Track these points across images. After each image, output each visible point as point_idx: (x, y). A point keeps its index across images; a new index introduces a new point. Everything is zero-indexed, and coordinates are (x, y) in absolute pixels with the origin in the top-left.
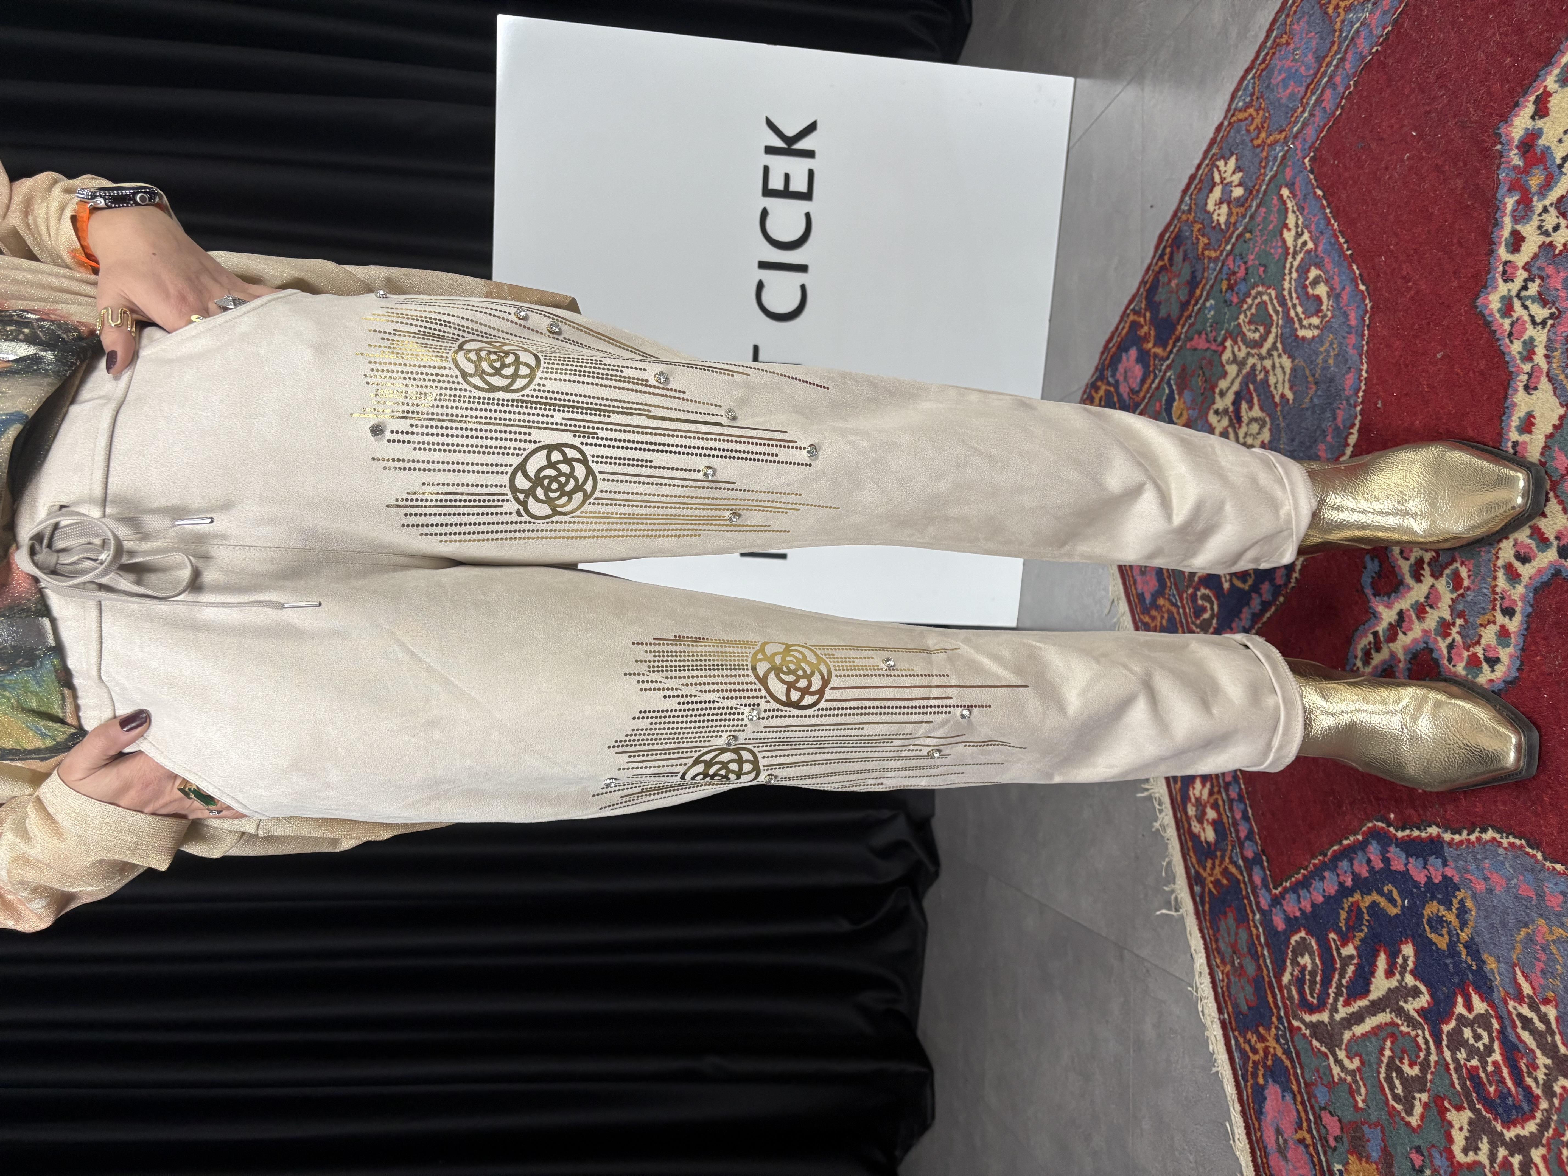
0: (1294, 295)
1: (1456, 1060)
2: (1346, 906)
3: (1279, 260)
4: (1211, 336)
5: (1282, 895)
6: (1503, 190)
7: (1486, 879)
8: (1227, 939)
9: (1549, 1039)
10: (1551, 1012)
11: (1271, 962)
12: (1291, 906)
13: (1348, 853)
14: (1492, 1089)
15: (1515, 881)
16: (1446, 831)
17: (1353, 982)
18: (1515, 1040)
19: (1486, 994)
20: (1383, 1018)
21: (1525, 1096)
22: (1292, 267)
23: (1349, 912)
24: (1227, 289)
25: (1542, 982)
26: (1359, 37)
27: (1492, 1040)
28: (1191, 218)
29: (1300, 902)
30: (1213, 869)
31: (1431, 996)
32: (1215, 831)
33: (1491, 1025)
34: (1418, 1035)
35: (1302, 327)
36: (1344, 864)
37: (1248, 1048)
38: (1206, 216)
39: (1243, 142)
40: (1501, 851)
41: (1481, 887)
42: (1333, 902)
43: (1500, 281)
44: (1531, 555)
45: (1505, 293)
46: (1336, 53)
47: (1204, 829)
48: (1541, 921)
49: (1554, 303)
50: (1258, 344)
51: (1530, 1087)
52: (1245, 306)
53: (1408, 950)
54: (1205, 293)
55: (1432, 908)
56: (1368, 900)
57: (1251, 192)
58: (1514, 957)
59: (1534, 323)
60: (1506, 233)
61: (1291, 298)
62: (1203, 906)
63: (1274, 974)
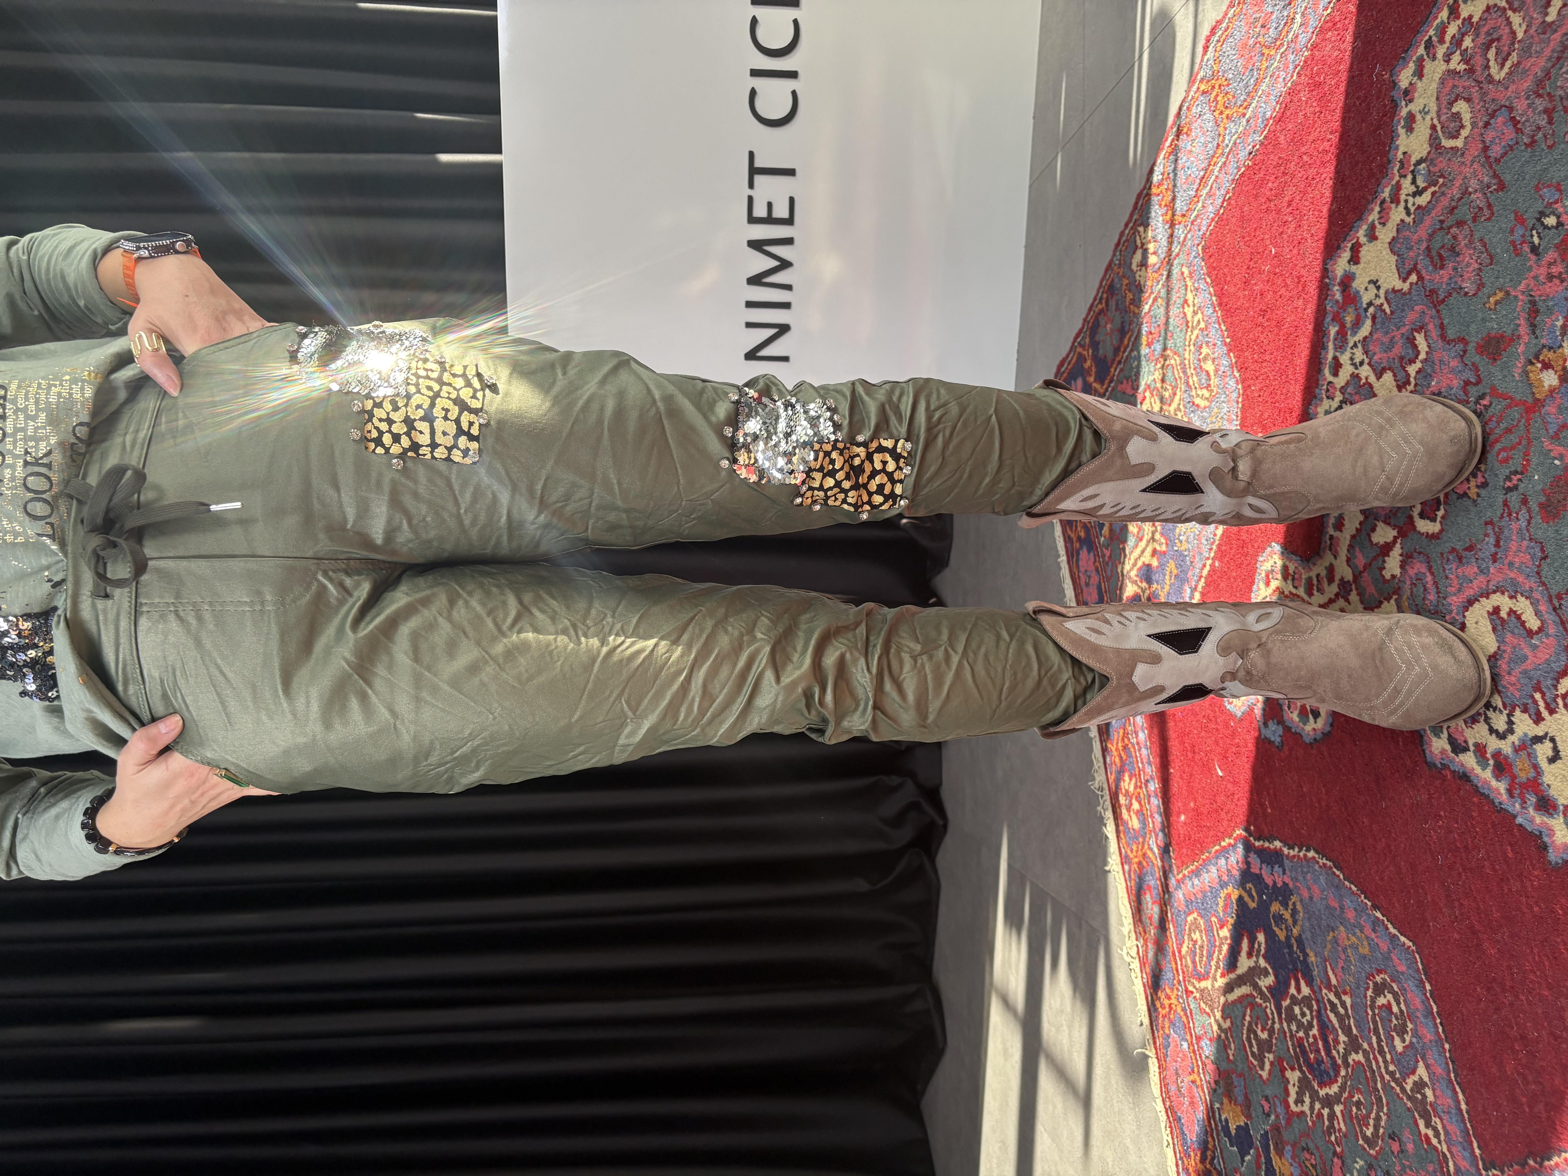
1: (1290, 1030)
5: (1183, 880)
6: (1328, 319)
7: (1309, 889)
9: (1347, 1022)
10: (1348, 1000)
14: (1312, 1056)
15: (1327, 893)
16: (1285, 846)
18: (1326, 1019)
19: (1309, 980)
20: (1245, 990)
21: (1332, 1064)
22: (1190, 339)
23: (1225, 901)
25: (1343, 976)
27: (1312, 1017)
28: (1121, 272)
30: (1137, 852)
31: (1276, 977)
32: (1139, 820)
33: (1312, 1006)
34: (1266, 1007)
35: (1197, 395)
36: (1222, 862)
40: (1318, 868)
41: (1306, 894)
42: (1215, 891)
43: (1325, 397)
46: (1220, 156)
47: (1131, 818)
48: (1342, 928)
50: (1168, 402)
51: (1334, 1057)
53: (1261, 937)
55: (1275, 907)
58: (1326, 954)
60: (1330, 356)
61: (1190, 367)
62: (1131, 882)
63: (1177, 945)
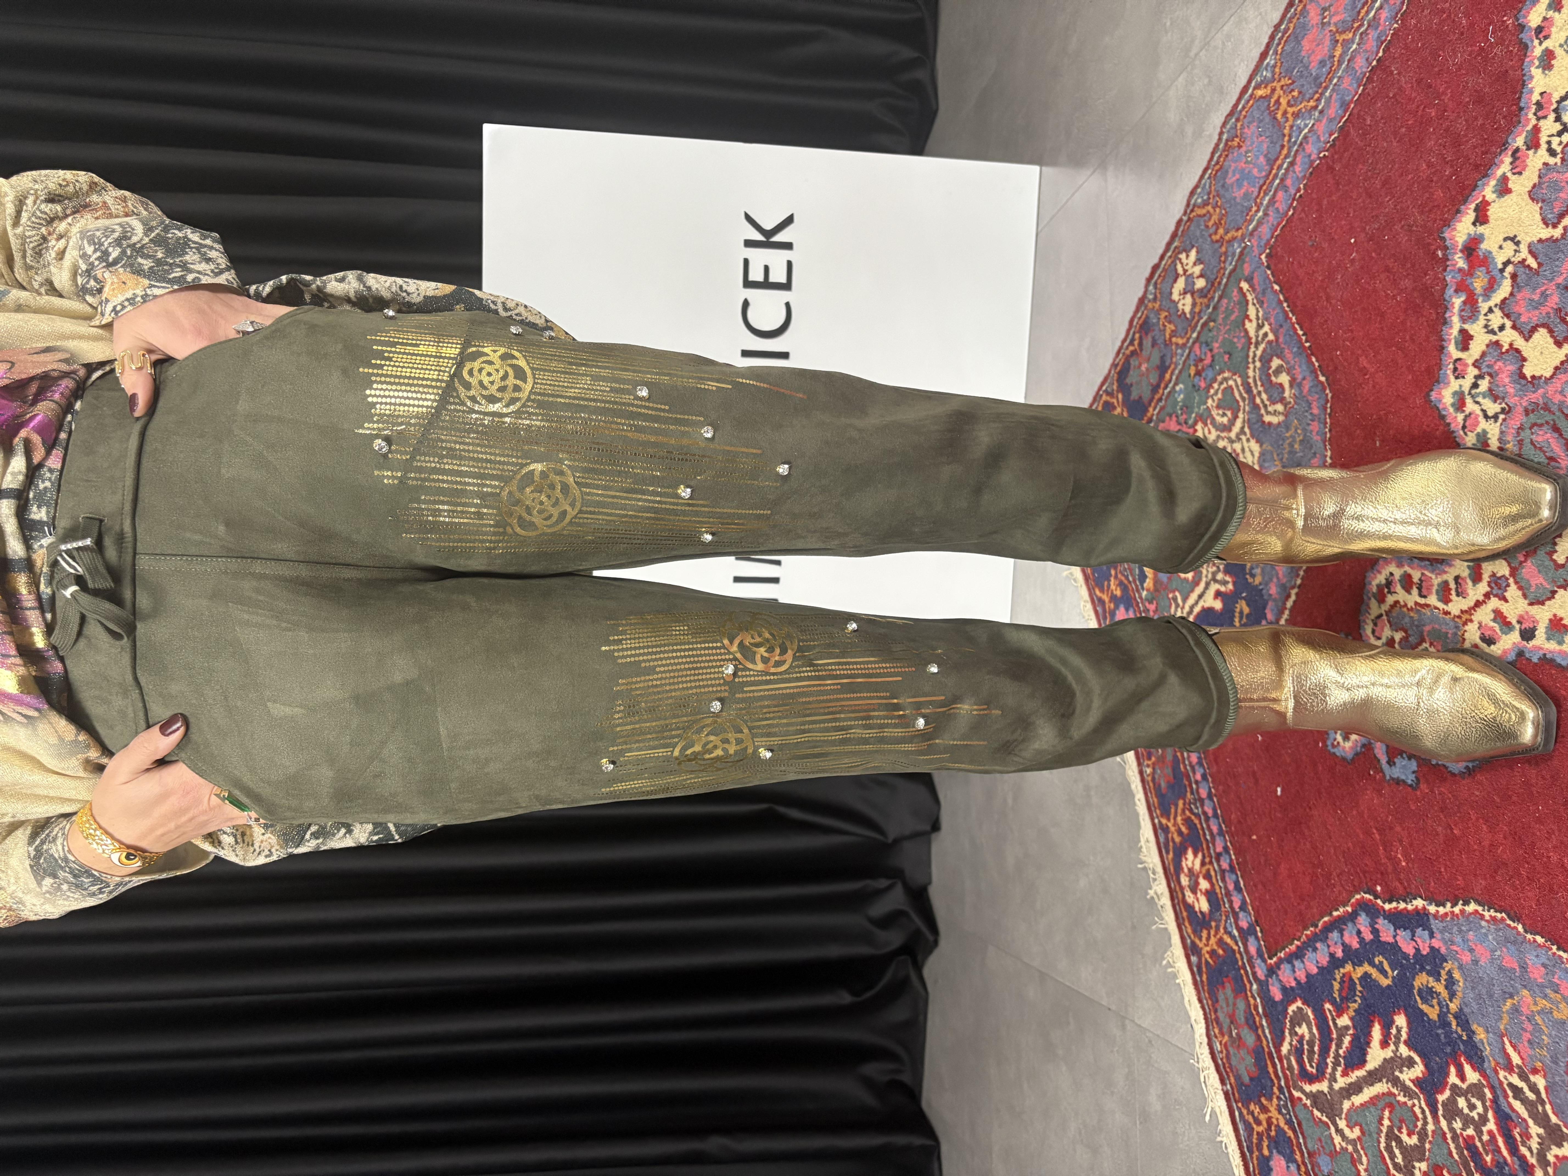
0: (1259, 383)
1: (1452, 1130)
2: (1338, 977)
3: (1243, 348)
4: (1182, 418)
5: (1278, 965)
6: (1450, 291)
7: (1471, 950)
8: (1225, 1010)
9: (1540, 1108)
10: (1540, 1082)
11: (1270, 1033)
12: (1286, 975)
13: (1338, 924)
14: (1488, 1159)
15: (1498, 953)
16: (1431, 904)
17: (1349, 1051)
18: (1508, 1110)
19: (1478, 1064)
20: (1380, 1088)
21: (1520, 1166)
22: (1255, 355)
23: (1342, 982)
24: (1195, 375)
25: (1531, 1052)
26: (1307, 143)
27: (1486, 1110)
28: (1157, 305)
29: (1294, 972)
30: (1208, 938)
31: (1426, 1066)
32: (1209, 901)
35: (1268, 413)
36: (1335, 935)
37: (1251, 1120)
38: (1172, 305)
39: (1202, 236)
40: (1483, 923)
41: (1466, 958)
42: (1326, 972)
43: (1452, 378)
44: (1496, 637)
45: (1457, 388)
46: (1286, 157)
47: (1198, 900)
48: (1525, 992)
49: (1503, 399)
50: (1228, 428)
51: (1524, 1157)
52: (1212, 391)
53: (1401, 1020)
54: (1174, 377)
55: (1422, 980)
56: (1360, 971)
57: (1213, 285)
58: (1502, 1027)
59: (1486, 417)
60: (1455, 332)
61: (1256, 385)
62: (1201, 977)
63: (1274, 1044)
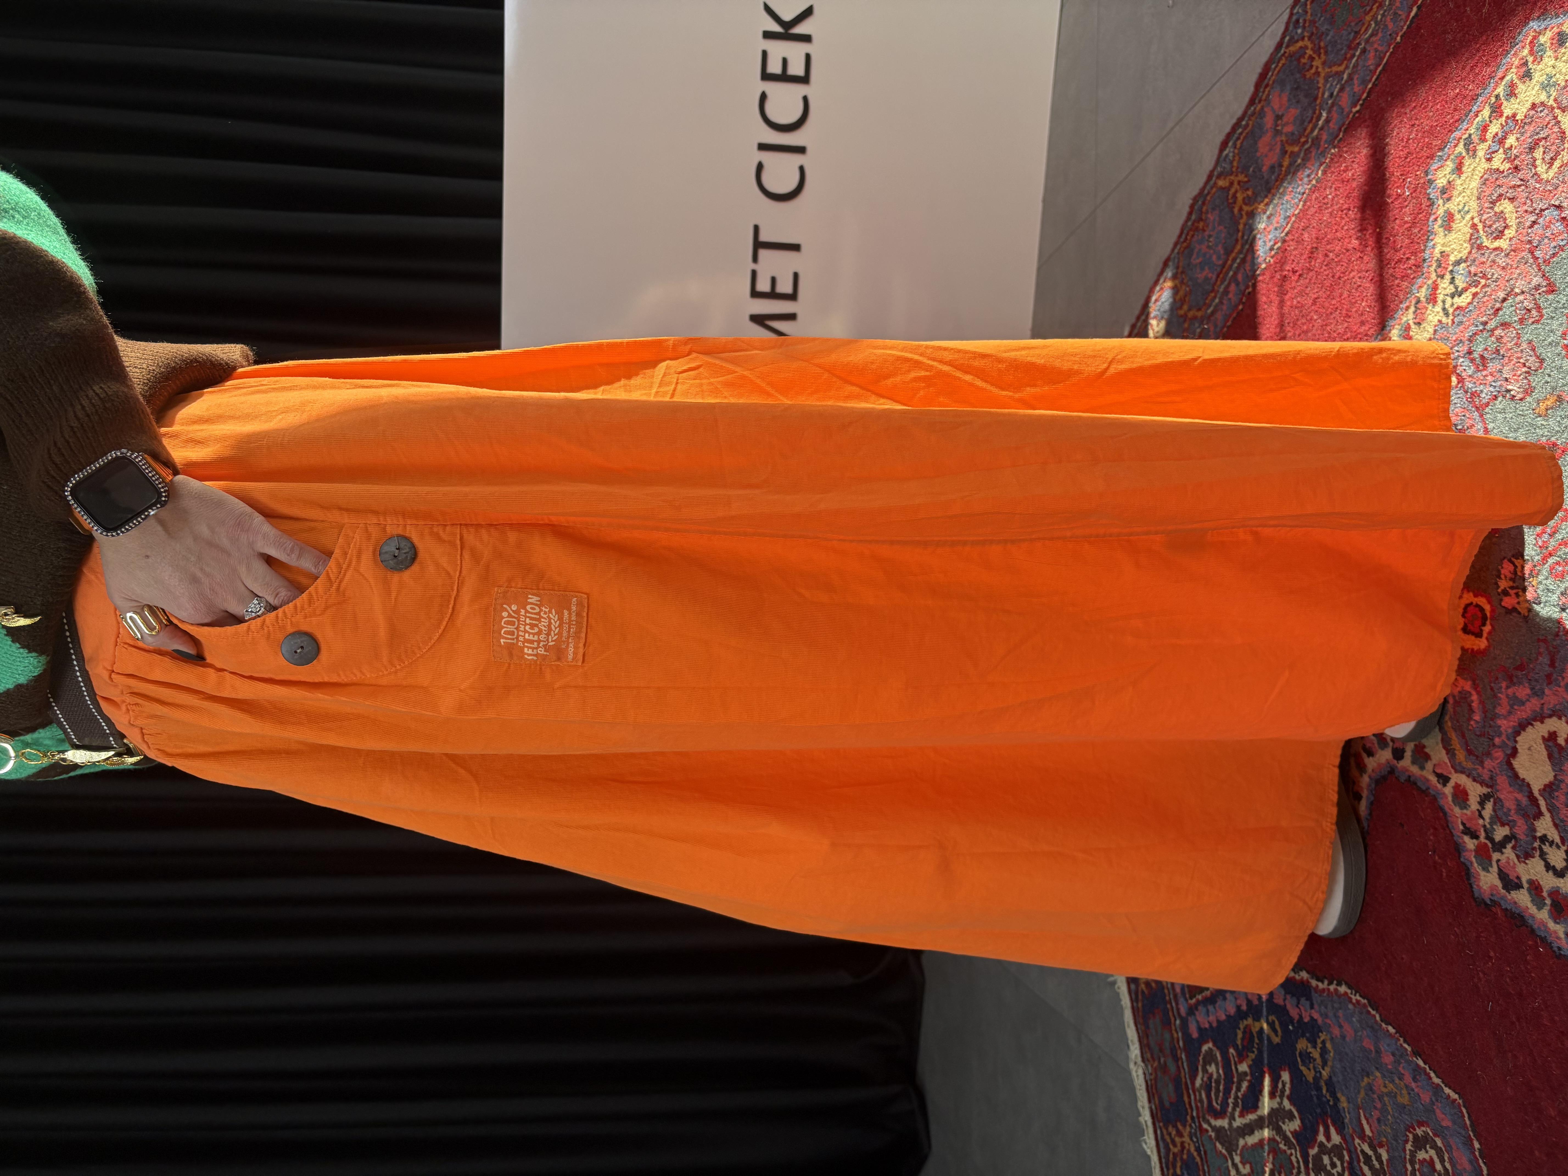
2: (1242, 1026)
5: (1197, 1006)
8: (1155, 1037)
10: (1384, 1154)
11: (1187, 1065)
12: (1202, 1017)
15: (1360, 1033)
16: (1313, 979)
17: (1246, 1095)
20: (1268, 1133)
23: (1244, 1032)
27: (1343, 1170)
29: (1209, 1016)
33: (1344, 1156)
34: (1291, 1154)
37: (1169, 1140)
42: (1231, 1023)
46: (1240, 252)
48: (1378, 1074)
53: (1286, 1076)
55: (1302, 1044)
56: (1257, 1026)
62: (1137, 1003)
63: (1190, 1076)
